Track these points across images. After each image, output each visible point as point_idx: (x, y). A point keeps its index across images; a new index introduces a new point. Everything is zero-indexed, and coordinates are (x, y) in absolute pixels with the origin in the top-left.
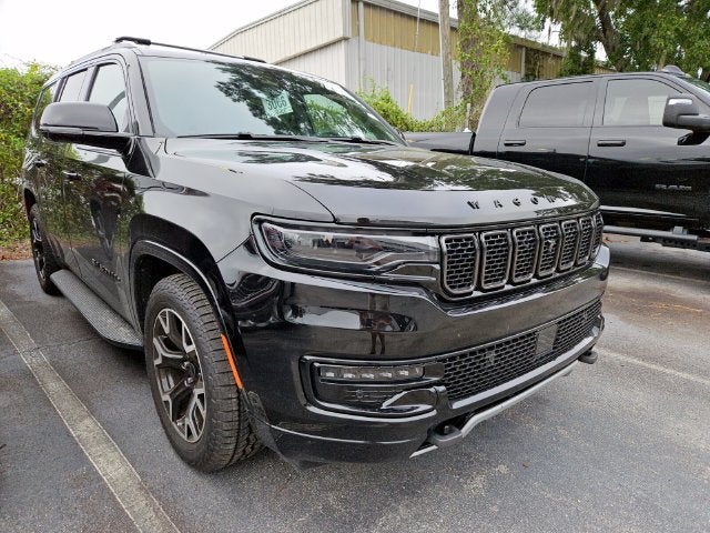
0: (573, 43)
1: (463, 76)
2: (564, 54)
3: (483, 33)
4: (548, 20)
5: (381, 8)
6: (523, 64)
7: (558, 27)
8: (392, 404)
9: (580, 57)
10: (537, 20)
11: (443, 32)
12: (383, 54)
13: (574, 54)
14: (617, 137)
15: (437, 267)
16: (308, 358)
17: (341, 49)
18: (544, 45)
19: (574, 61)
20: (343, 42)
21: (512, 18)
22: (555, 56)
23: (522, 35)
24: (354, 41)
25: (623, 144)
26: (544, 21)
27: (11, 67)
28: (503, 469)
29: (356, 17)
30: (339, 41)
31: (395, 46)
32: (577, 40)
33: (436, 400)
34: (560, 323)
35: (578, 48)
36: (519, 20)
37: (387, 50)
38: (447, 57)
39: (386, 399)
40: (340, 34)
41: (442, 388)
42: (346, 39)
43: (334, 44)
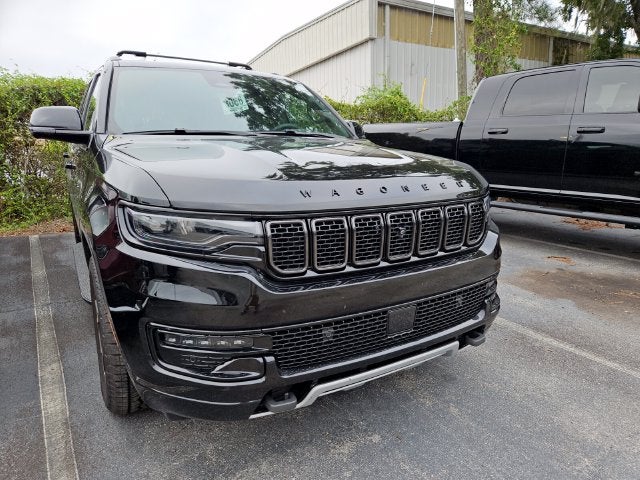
0: (602, 32)
1: (477, 68)
2: (593, 42)
3: (497, 26)
4: (575, 10)
5: (406, 9)
6: (551, 54)
7: (586, 16)
8: (221, 370)
9: (609, 43)
10: (565, 10)
11: (457, 26)
12: (407, 51)
13: (602, 41)
14: (599, 124)
15: (262, 249)
16: (153, 324)
17: (368, 49)
18: (571, 34)
19: (602, 49)
20: (370, 43)
21: (530, 10)
22: (582, 43)
23: (542, 25)
24: (379, 41)
25: (602, 131)
26: (570, 11)
27: (77, 77)
28: (376, 438)
29: (382, 18)
30: (366, 41)
31: (419, 43)
32: (605, 28)
33: (264, 369)
34: (419, 304)
35: (608, 35)
36: (538, 12)
37: (411, 47)
38: (461, 51)
39: (218, 365)
40: (366, 36)
41: (270, 359)
42: (372, 39)
43: (362, 44)
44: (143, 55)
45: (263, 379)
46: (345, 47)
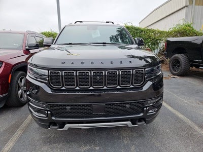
15: (48, 79)
24: (190, 7)
33: (47, 115)
34: (106, 104)
42: (186, 6)
43: (182, 8)
44: (82, 22)
45: (47, 118)
46: (176, 10)
